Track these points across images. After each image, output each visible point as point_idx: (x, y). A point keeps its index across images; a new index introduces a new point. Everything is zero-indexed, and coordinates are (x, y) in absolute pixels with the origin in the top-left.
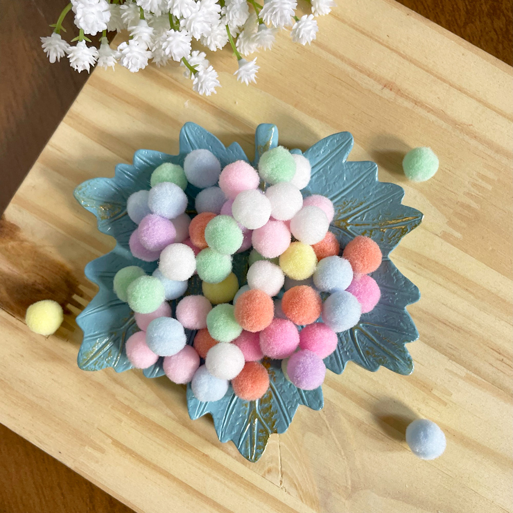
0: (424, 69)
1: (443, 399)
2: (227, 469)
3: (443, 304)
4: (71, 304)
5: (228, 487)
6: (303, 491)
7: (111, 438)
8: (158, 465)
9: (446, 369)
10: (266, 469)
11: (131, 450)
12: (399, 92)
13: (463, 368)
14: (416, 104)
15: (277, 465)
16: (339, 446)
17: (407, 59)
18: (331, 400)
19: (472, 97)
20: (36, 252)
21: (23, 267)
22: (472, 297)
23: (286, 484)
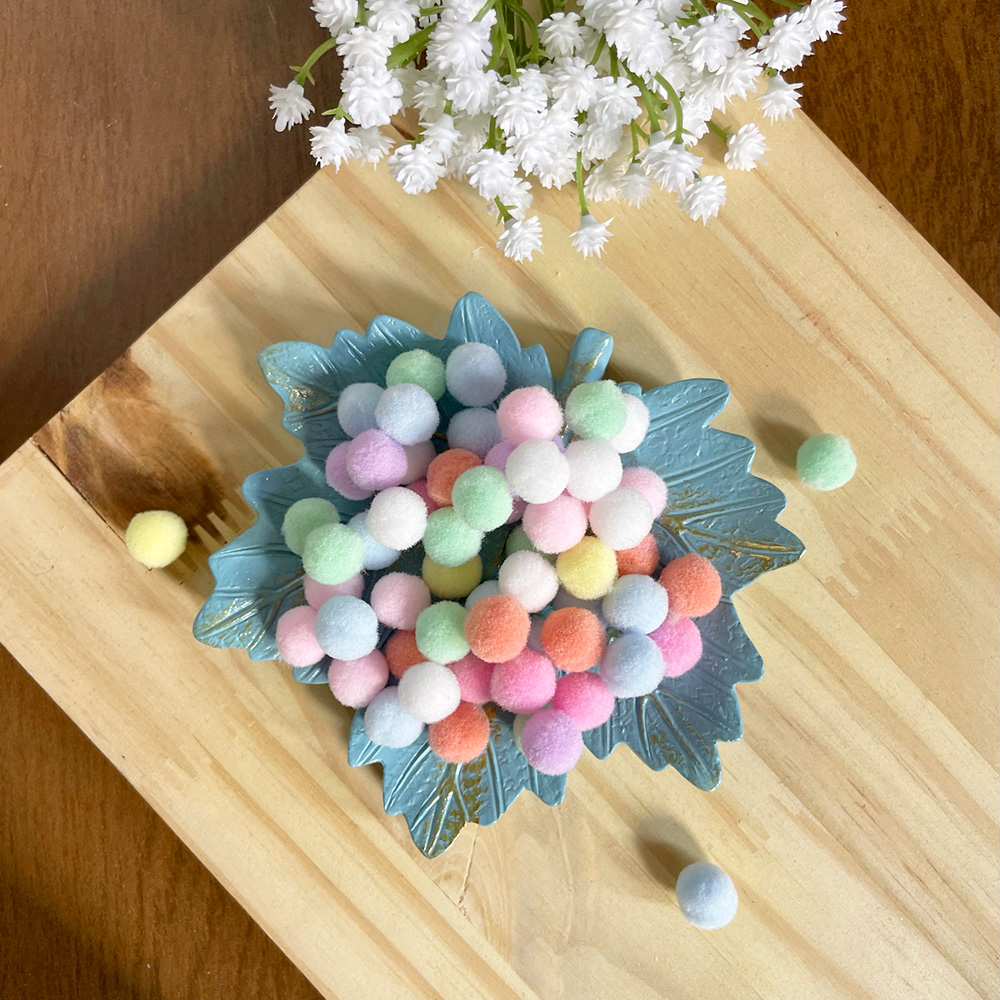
0: (880, 307)
1: (752, 840)
2: (382, 855)
3: (796, 692)
4: (202, 526)
5: (376, 884)
6: (491, 923)
7: (212, 757)
8: (275, 819)
9: (771, 796)
10: (444, 871)
11: (239, 785)
12: (827, 331)
13: (798, 801)
14: (849, 359)
15: (463, 870)
16: (569, 868)
17: (857, 282)
18: (576, 794)
19: (942, 372)
20: (167, 426)
21: (139, 443)
22: (845, 695)
23: (467, 905)
